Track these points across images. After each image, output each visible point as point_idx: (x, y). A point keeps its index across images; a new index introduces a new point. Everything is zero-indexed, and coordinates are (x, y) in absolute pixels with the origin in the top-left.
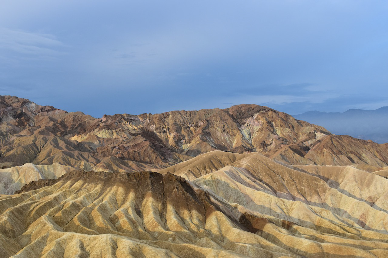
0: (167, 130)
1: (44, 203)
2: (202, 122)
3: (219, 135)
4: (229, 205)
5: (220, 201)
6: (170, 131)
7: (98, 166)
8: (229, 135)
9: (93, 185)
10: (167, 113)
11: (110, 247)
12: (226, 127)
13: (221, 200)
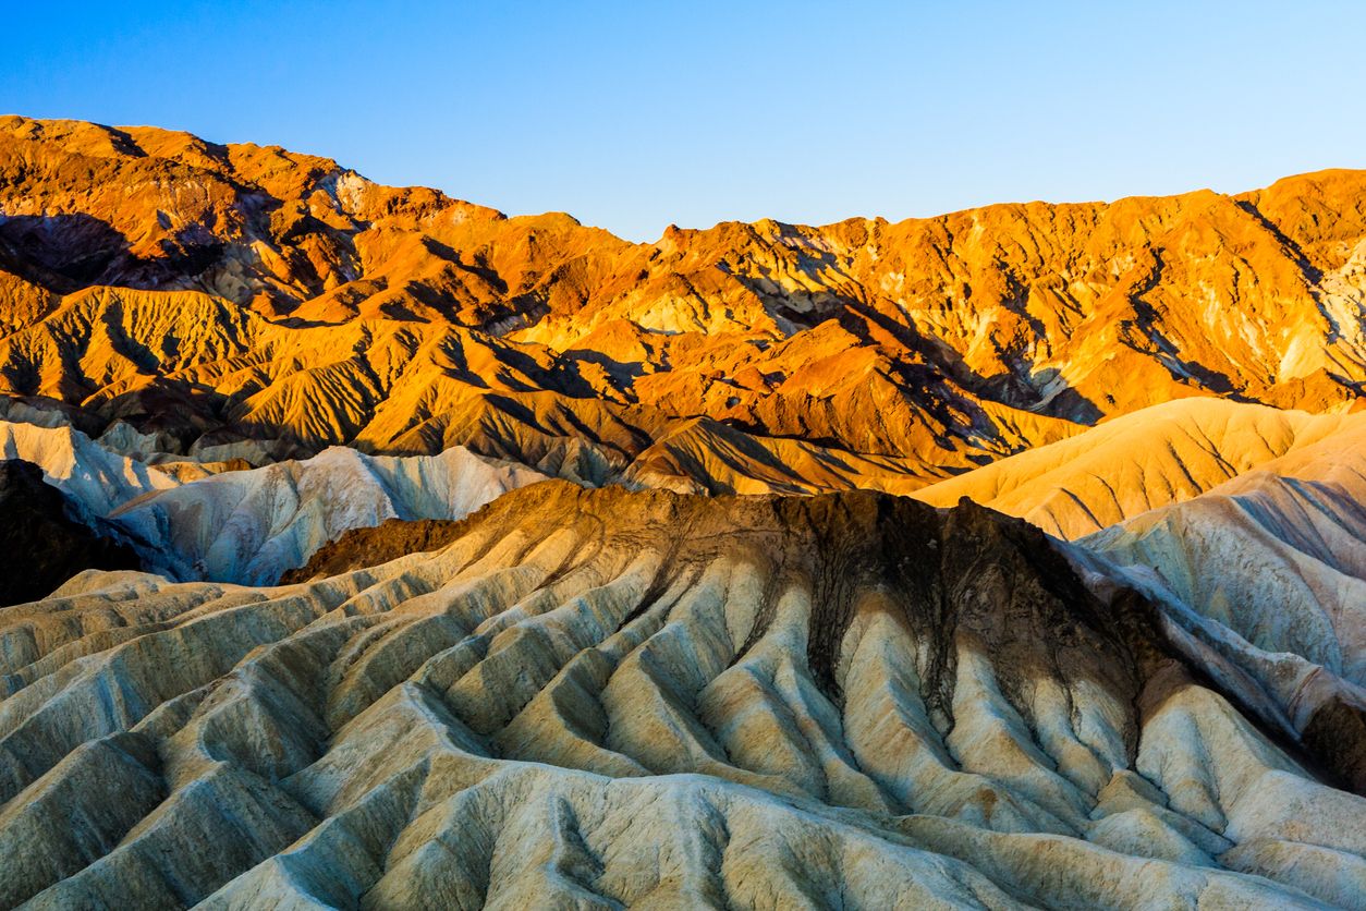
0: (958, 296)
1: (404, 630)
2: (1130, 259)
3: (1211, 322)
4: (1252, 660)
5: (1210, 642)
6: (972, 299)
7: (643, 462)
8: (1261, 322)
9: (622, 549)
10: (959, 215)
11: (695, 836)
12: (1246, 283)
13: (1216, 635)
